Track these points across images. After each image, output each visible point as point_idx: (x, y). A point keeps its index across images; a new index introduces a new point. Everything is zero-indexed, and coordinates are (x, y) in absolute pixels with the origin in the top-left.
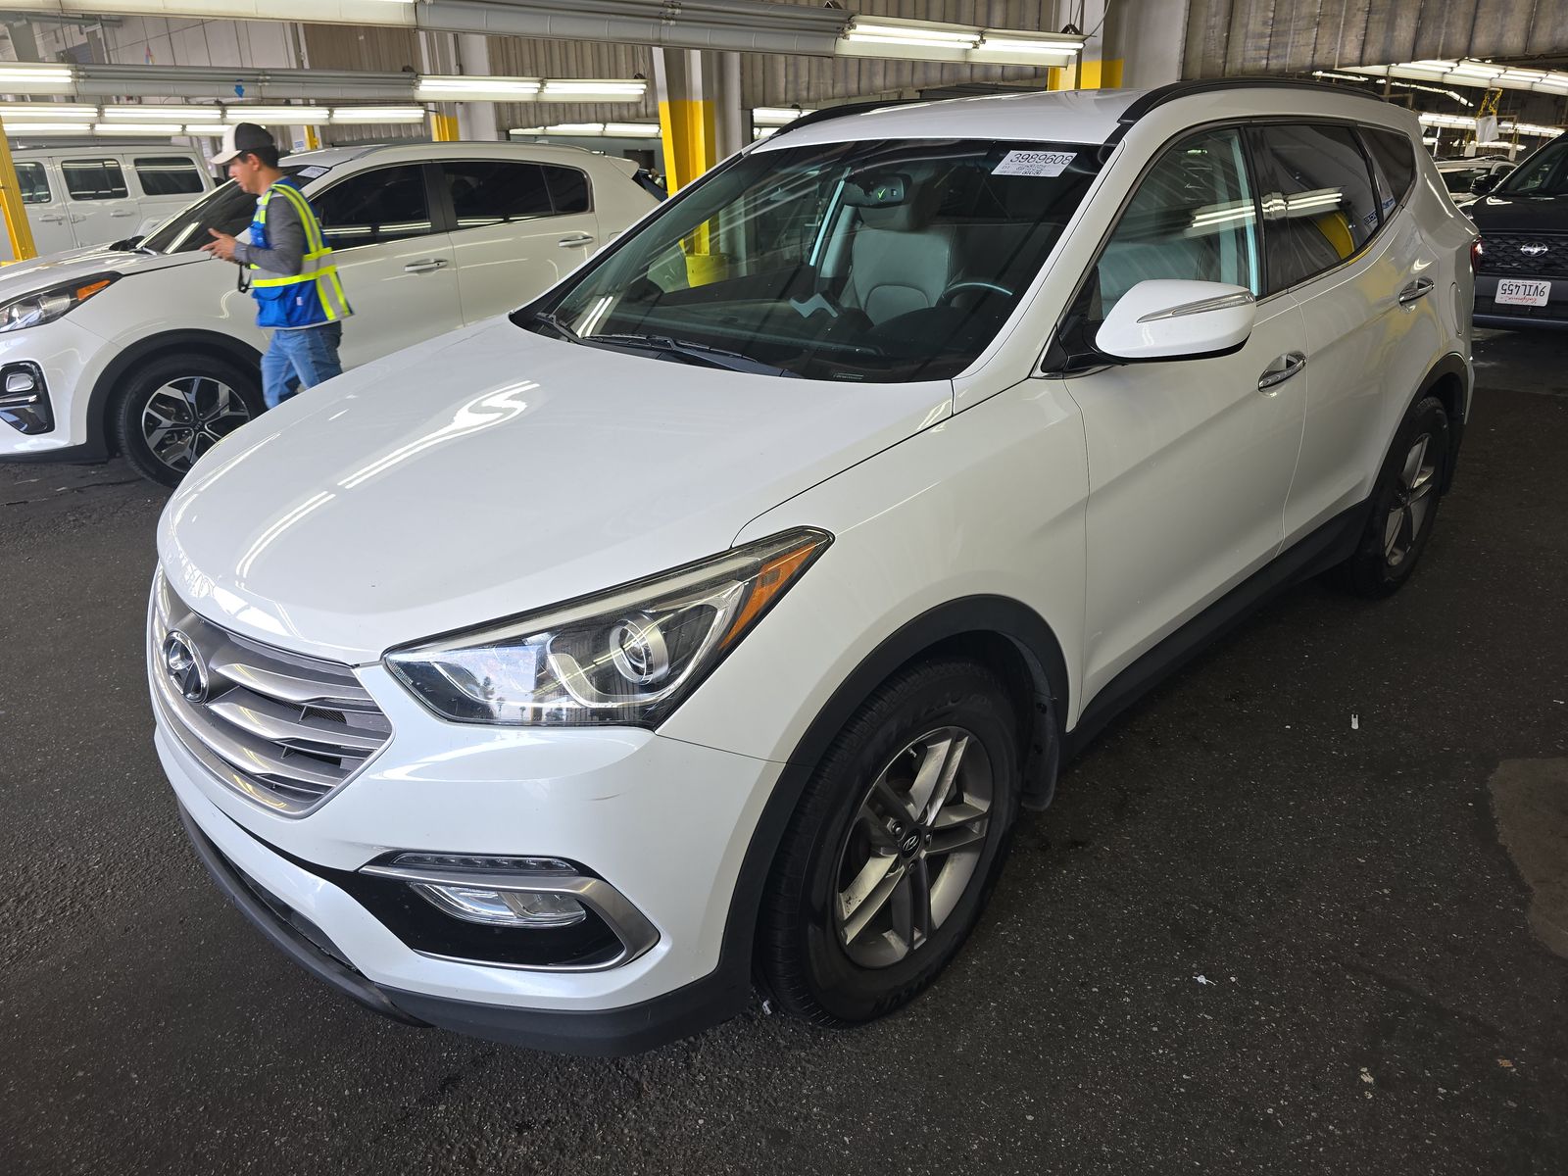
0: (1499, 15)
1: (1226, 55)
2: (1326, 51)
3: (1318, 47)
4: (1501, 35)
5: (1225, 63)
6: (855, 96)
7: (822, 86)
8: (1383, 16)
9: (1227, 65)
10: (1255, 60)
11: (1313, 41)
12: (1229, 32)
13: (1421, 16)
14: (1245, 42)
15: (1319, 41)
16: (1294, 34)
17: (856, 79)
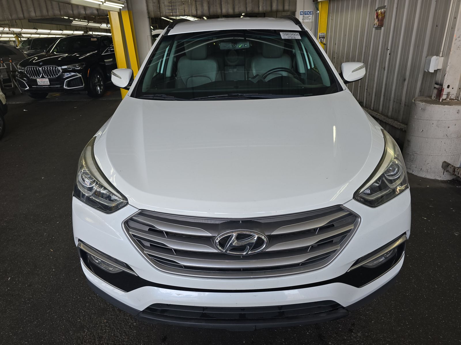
0: (227, 4)
1: (160, 11)
2: (187, 11)
3: (185, 10)
4: (228, 9)
5: (160, 13)
6: (23, 19)
7: (5, 15)
8: (200, 3)
9: (161, 14)
10: (169, 13)
11: (183, 8)
12: (159, 4)
13: (209, 3)
14: (165, 8)
15: (185, 8)
16: (178, 6)
17: (21, 13)
